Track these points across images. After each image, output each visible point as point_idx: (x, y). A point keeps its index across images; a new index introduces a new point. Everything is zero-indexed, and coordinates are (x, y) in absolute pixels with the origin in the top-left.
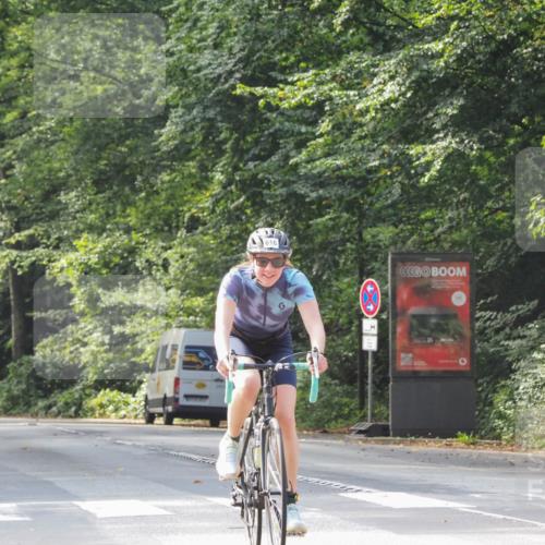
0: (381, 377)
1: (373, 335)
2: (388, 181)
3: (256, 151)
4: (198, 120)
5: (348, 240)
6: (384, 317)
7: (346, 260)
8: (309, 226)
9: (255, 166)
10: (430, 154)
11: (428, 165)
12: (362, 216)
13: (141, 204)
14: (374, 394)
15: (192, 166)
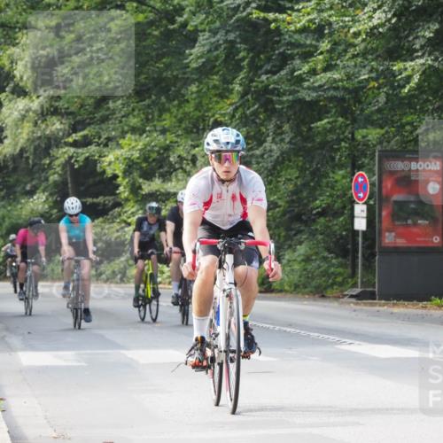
0: (369, 251)
1: (363, 217)
2: (376, 91)
3: (268, 67)
4: (221, 42)
5: (343, 140)
6: (372, 202)
7: (341, 156)
8: (310, 129)
9: (267, 78)
10: (410, 69)
11: (409, 78)
12: (354, 121)
13: (174, 110)
14: (363, 265)
15: (215, 80)
